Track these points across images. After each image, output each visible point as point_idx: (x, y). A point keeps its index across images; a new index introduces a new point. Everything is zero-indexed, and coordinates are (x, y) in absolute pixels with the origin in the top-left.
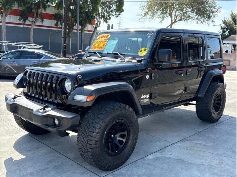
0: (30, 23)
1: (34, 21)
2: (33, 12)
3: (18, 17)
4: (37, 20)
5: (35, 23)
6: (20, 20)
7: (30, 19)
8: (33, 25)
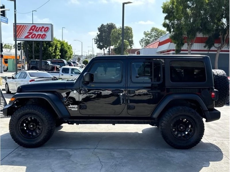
0: (216, 49)
1: (220, 47)
2: (220, 38)
3: (204, 44)
4: (223, 46)
5: (220, 49)
6: (205, 47)
7: (216, 45)
8: (218, 51)
